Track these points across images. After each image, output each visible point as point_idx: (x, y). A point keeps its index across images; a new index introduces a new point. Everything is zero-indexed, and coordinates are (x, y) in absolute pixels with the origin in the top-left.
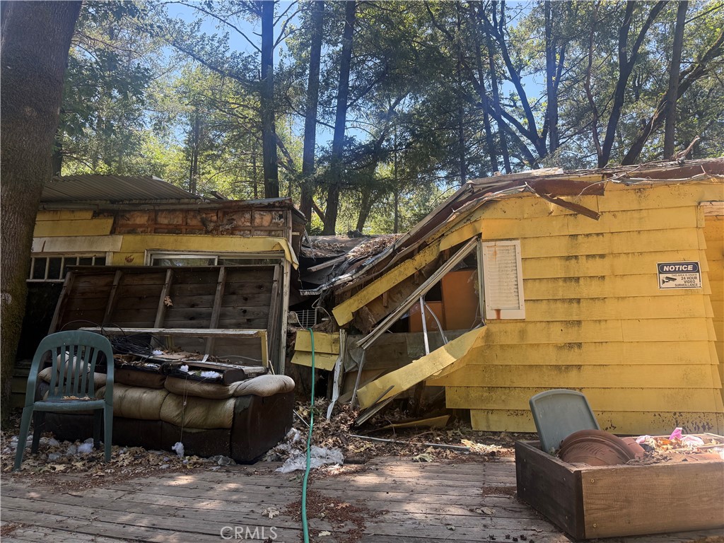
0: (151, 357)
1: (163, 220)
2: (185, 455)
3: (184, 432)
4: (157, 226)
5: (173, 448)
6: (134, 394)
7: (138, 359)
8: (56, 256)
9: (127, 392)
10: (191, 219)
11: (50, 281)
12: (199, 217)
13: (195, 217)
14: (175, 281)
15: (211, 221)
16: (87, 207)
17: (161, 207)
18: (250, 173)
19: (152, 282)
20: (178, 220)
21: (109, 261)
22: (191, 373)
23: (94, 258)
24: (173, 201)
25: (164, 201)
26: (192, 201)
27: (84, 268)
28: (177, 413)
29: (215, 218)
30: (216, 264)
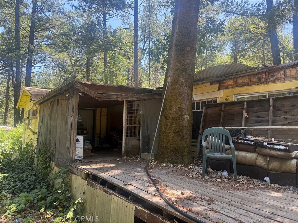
0: (247, 139)
1: (240, 81)
2: (271, 183)
3: (269, 172)
4: (237, 84)
5: (265, 179)
6: (242, 154)
7: (241, 139)
8: (198, 101)
9: (239, 153)
10: (253, 78)
11: (197, 110)
12: (256, 77)
13: (255, 77)
14: (248, 107)
15: (263, 78)
16: (208, 81)
17: (239, 76)
18: (261, 58)
19: (238, 108)
20: (247, 80)
21: (218, 101)
22: (269, 146)
23: (212, 101)
24: (244, 72)
25: (240, 73)
26: (253, 70)
27: (209, 105)
28: (265, 163)
29: (264, 76)
30: (267, 97)
